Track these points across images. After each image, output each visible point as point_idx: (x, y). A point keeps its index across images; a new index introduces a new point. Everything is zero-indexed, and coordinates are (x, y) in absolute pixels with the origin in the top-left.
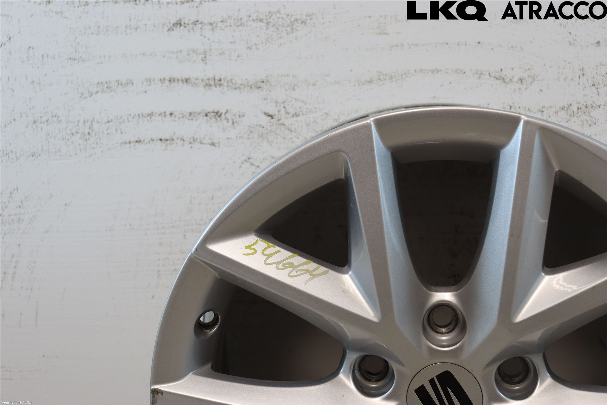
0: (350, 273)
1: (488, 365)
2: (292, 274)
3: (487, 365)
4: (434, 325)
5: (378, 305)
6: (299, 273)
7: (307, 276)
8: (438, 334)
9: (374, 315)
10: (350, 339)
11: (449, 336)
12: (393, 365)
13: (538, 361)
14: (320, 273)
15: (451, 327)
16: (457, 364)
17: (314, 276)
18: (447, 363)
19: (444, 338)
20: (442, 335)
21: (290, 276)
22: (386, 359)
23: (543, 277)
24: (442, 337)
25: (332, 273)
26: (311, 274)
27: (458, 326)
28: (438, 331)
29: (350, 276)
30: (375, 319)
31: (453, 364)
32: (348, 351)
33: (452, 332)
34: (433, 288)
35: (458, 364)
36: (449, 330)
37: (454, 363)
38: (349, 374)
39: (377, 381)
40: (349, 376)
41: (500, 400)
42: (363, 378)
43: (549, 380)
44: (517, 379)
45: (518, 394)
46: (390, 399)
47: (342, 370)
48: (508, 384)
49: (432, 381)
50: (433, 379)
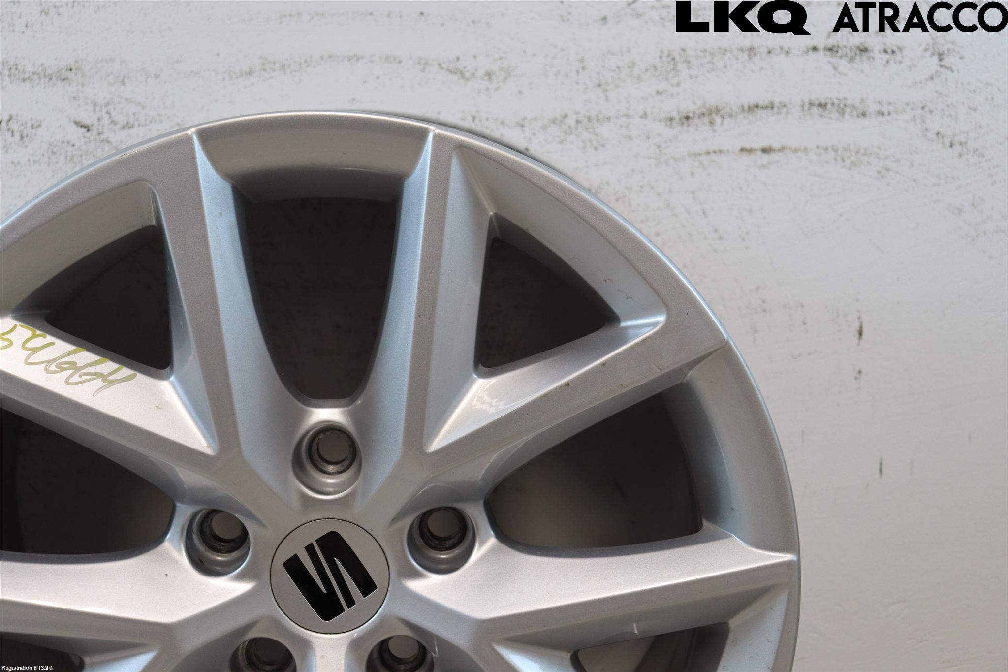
0: (172, 378)
1: (395, 520)
2: (71, 380)
3: (393, 519)
4: (320, 460)
5: (213, 428)
6: (84, 378)
7: (99, 383)
8: (325, 475)
9: (208, 445)
10: (185, 486)
11: (337, 478)
12: (246, 524)
13: (477, 514)
14: (120, 379)
15: (346, 463)
16: (347, 520)
17: (110, 383)
18: (332, 519)
19: (331, 481)
20: (331, 476)
21: (67, 382)
22: (236, 515)
23: (474, 381)
24: (328, 479)
25: (141, 378)
26: (104, 381)
27: (355, 461)
28: (325, 469)
29: (172, 383)
30: (209, 451)
31: (342, 520)
32: (178, 504)
33: (347, 472)
34: (314, 401)
35: (350, 521)
36: (342, 468)
37: (344, 519)
38: (180, 540)
39: (230, 551)
40: (180, 545)
41: (416, 575)
42: (207, 548)
43: (492, 541)
44: (449, 543)
45: (444, 567)
46: (243, 579)
47: (168, 536)
48: (435, 550)
49: (310, 549)
50: (311, 544)
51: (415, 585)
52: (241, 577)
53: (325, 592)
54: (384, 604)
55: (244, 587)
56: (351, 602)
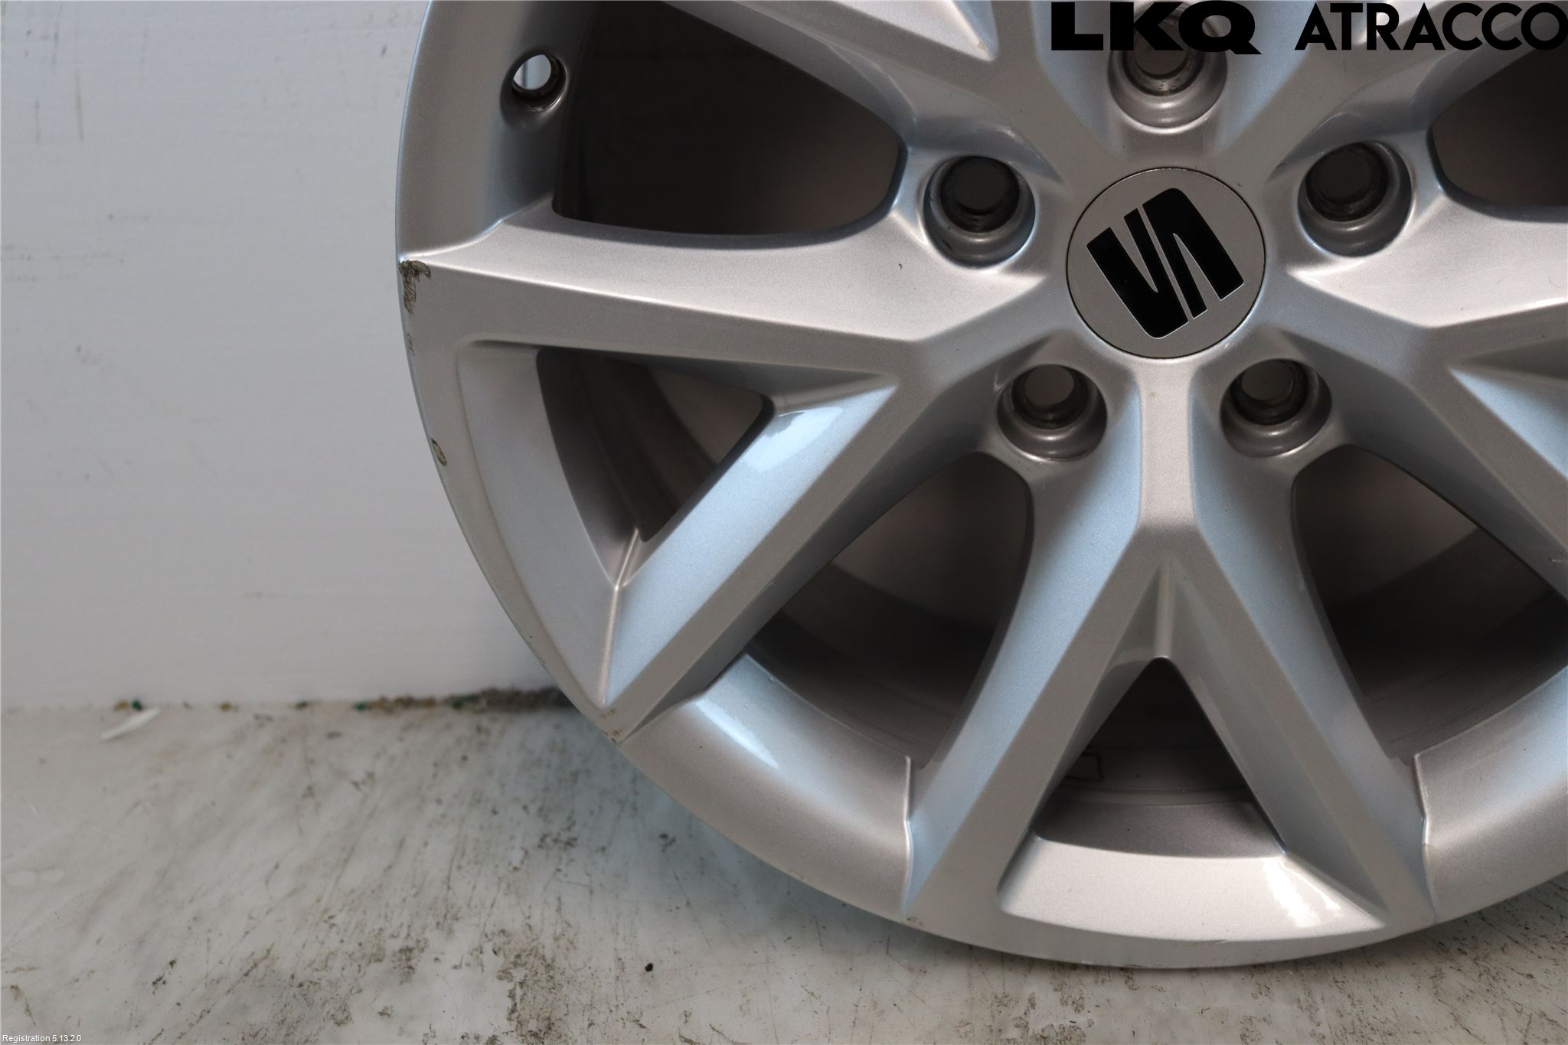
1: (1282, 167)
3: (1278, 167)
4: (1140, 72)
8: (1151, 97)
9: (980, 43)
10: (915, 120)
11: (1178, 98)
12: (1032, 180)
13: (1415, 154)
15: (1184, 75)
16: (1198, 169)
18: (1173, 168)
19: (1166, 106)
20: (1159, 98)
22: (1010, 163)
24: (1159, 102)
27: (1202, 72)
28: (1150, 88)
30: (984, 55)
31: (1189, 169)
32: (910, 149)
33: (1187, 90)
35: (1203, 170)
36: (1179, 85)
37: (1193, 168)
38: (914, 211)
39: (987, 229)
40: (915, 218)
41: (1311, 259)
42: (952, 223)
43: (1440, 201)
44: (1354, 207)
45: (1358, 244)
46: (1023, 270)
47: (896, 202)
48: (1331, 219)
49: (1133, 219)
50: (1136, 212)
51: (1308, 276)
52: (1020, 267)
53: (1155, 289)
54: (1254, 309)
55: (1026, 283)
56: (1198, 306)
